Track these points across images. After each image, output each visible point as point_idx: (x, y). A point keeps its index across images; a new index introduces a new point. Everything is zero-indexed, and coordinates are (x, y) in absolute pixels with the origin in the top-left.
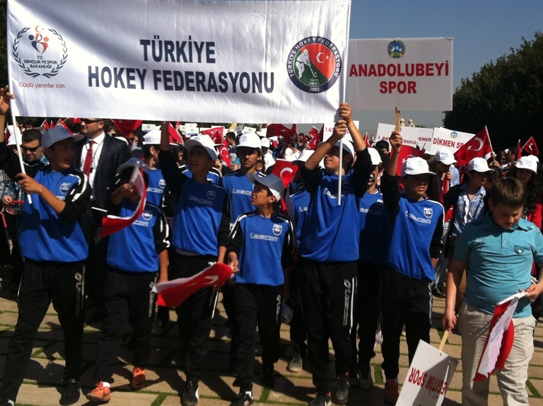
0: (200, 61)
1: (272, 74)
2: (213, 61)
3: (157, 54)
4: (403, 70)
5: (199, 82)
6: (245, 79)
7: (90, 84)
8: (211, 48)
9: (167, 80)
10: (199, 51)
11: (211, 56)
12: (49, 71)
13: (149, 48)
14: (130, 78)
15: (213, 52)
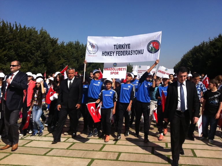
0: (127, 48)
1: (143, 50)
2: (130, 48)
3: (117, 48)
4: (116, 69)
5: (126, 53)
6: (137, 51)
7: (102, 56)
8: (129, 45)
9: (119, 53)
10: (127, 46)
11: (129, 47)
12: (94, 53)
13: (116, 46)
14: (111, 54)
15: (130, 46)
